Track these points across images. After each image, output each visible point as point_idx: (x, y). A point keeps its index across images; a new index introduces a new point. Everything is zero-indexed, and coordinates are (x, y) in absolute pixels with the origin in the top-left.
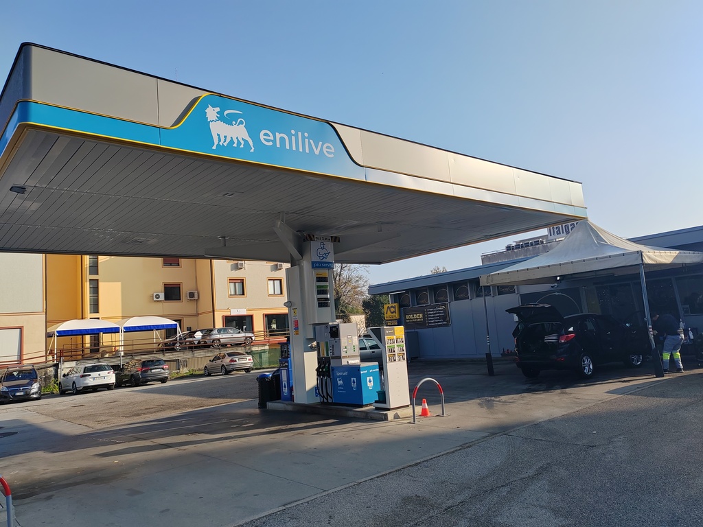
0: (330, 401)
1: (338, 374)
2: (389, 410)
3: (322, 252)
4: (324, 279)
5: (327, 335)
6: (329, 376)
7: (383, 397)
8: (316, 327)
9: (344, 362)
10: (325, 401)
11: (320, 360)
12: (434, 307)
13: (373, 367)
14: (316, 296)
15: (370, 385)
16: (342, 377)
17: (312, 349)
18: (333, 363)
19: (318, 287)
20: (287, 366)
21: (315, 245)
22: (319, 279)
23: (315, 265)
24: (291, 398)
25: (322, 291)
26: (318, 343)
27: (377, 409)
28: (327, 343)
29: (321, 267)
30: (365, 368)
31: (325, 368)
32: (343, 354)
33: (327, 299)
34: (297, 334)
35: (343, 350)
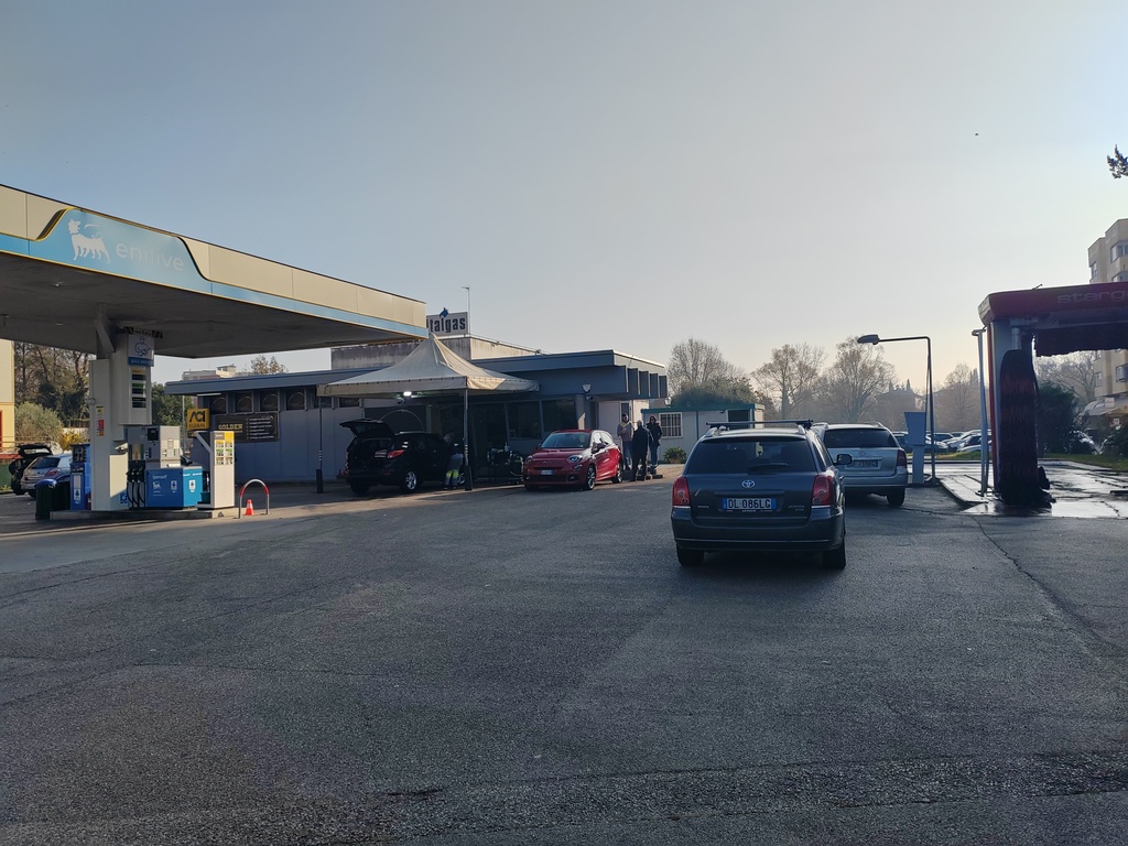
0: (142, 505)
1: (155, 477)
2: (213, 509)
3: (141, 347)
4: (140, 377)
5: (143, 437)
6: (143, 481)
7: (207, 497)
8: (130, 429)
9: (163, 465)
10: (136, 506)
11: (132, 464)
12: (259, 416)
13: (197, 471)
14: (130, 395)
15: (192, 488)
16: (160, 481)
17: (121, 452)
18: (148, 467)
19: (133, 385)
20: (83, 472)
21: (133, 339)
22: (135, 377)
23: (131, 361)
24: (87, 506)
25: (137, 390)
26: (130, 446)
27: (199, 509)
28: (142, 446)
29: (140, 364)
30: (187, 472)
31: (136, 472)
32: (162, 457)
33: (144, 399)
34: (102, 435)
35: (162, 453)
